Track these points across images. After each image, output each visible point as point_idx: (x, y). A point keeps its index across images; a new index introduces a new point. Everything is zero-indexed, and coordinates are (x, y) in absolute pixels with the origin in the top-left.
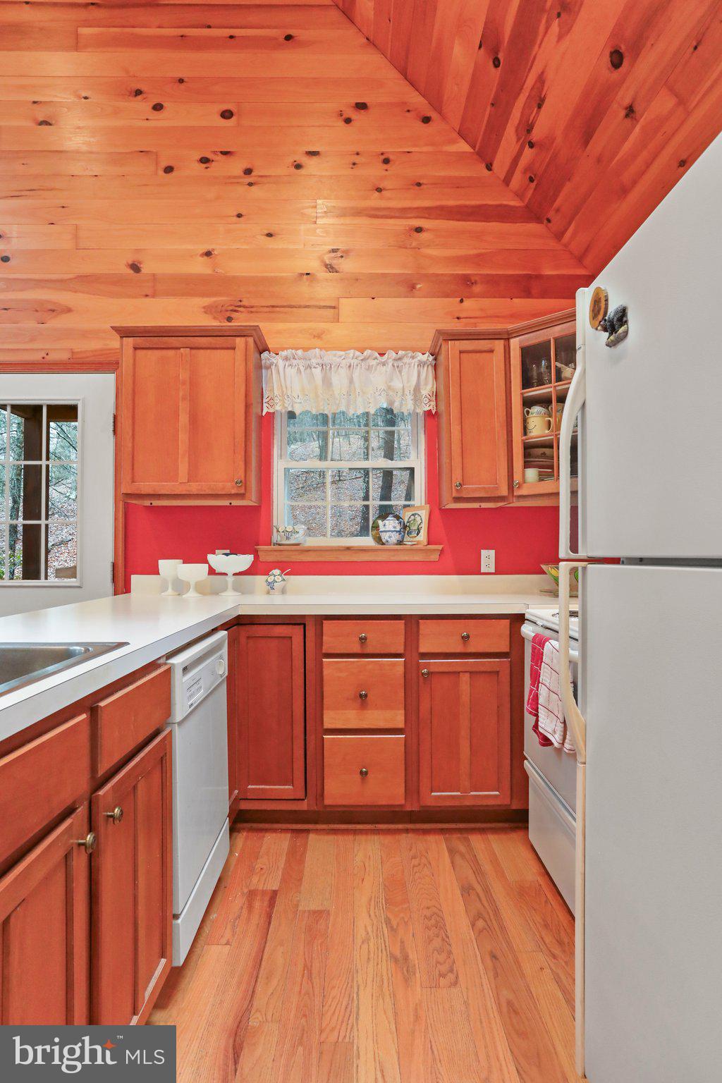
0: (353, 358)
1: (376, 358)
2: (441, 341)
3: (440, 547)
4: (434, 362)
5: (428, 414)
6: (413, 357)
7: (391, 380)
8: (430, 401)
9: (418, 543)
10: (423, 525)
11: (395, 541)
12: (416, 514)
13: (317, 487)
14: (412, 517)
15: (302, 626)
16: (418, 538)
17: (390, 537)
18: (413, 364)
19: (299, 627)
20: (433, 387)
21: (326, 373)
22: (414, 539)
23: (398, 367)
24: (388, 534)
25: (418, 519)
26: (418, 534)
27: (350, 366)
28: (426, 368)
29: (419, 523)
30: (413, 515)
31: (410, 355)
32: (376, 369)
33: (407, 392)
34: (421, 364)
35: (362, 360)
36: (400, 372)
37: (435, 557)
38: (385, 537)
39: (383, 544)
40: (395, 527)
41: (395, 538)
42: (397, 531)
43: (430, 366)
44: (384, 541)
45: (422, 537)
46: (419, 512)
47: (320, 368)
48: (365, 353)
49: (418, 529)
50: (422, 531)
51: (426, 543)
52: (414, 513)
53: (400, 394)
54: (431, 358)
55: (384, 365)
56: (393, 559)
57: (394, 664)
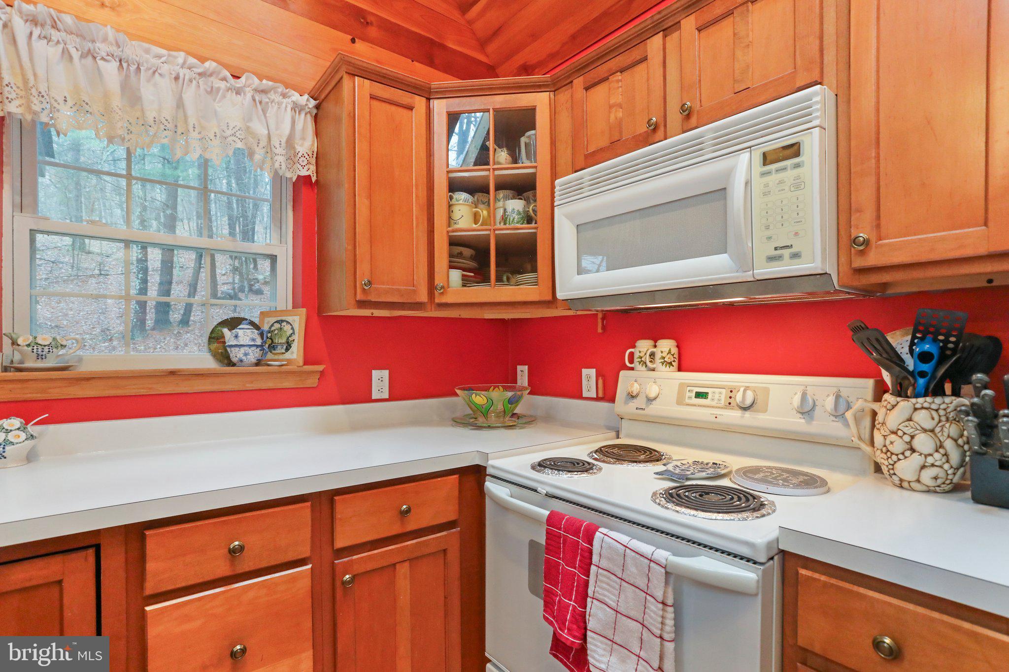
0: (182, 67)
1: (224, 79)
2: (342, 72)
3: (320, 368)
4: (315, 111)
5: (304, 181)
6: (284, 96)
7: (250, 120)
8: (309, 163)
9: (289, 362)
10: (296, 337)
11: (254, 361)
12: (282, 321)
13: (67, 280)
14: (277, 326)
15: (91, 552)
16: (288, 355)
17: (246, 354)
18: (284, 105)
19: (82, 554)
20: (313, 145)
21: (127, 77)
22: (281, 357)
23: (260, 102)
24: (243, 350)
25: (287, 328)
26: (287, 350)
27: (177, 78)
28: (303, 115)
29: (288, 334)
30: (277, 322)
31: (280, 90)
32: (224, 96)
33: (275, 142)
34: (297, 108)
35: (200, 74)
36: (264, 112)
37: (313, 382)
38: (236, 354)
39: (234, 365)
40: (254, 340)
41: (253, 355)
42: (257, 346)
43: (309, 116)
44: (234, 360)
45: (296, 353)
46: (289, 319)
47: (115, 64)
48: (207, 64)
49: (288, 342)
50: (294, 347)
51: (301, 363)
52: (279, 318)
53: (263, 143)
54: (312, 103)
55: (238, 93)
56: (249, 386)
57: (293, 579)
